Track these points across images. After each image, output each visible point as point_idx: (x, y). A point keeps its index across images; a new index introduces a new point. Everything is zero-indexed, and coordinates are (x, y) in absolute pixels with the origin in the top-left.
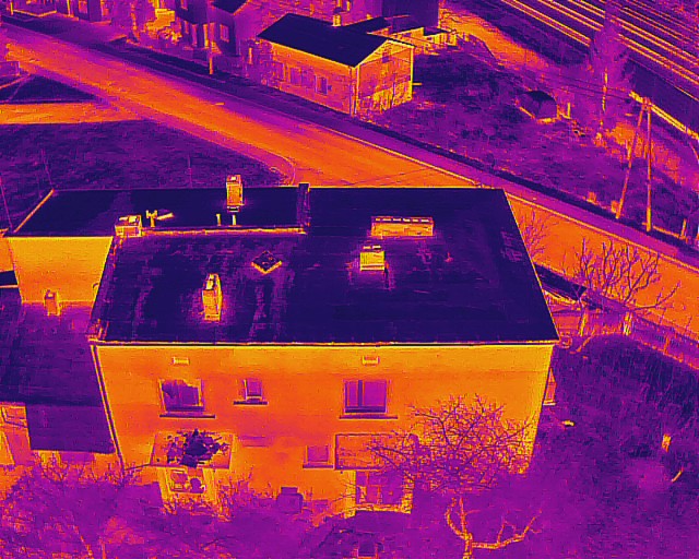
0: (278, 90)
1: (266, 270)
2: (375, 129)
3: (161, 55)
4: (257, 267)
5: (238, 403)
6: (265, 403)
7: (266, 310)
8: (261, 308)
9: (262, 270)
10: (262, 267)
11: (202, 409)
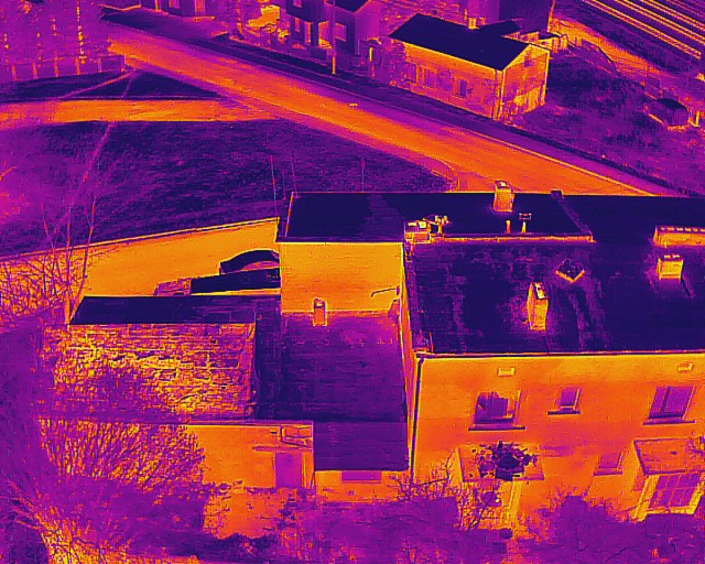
0: (410, 92)
1: (573, 278)
2: (521, 133)
3: (272, 53)
4: (562, 275)
5: (552, 413)
6: (579, 412)
7: (587, 318)
8: (582, 316)
9: (569, 279)
10: (568, 275)
11: (511, 421)
